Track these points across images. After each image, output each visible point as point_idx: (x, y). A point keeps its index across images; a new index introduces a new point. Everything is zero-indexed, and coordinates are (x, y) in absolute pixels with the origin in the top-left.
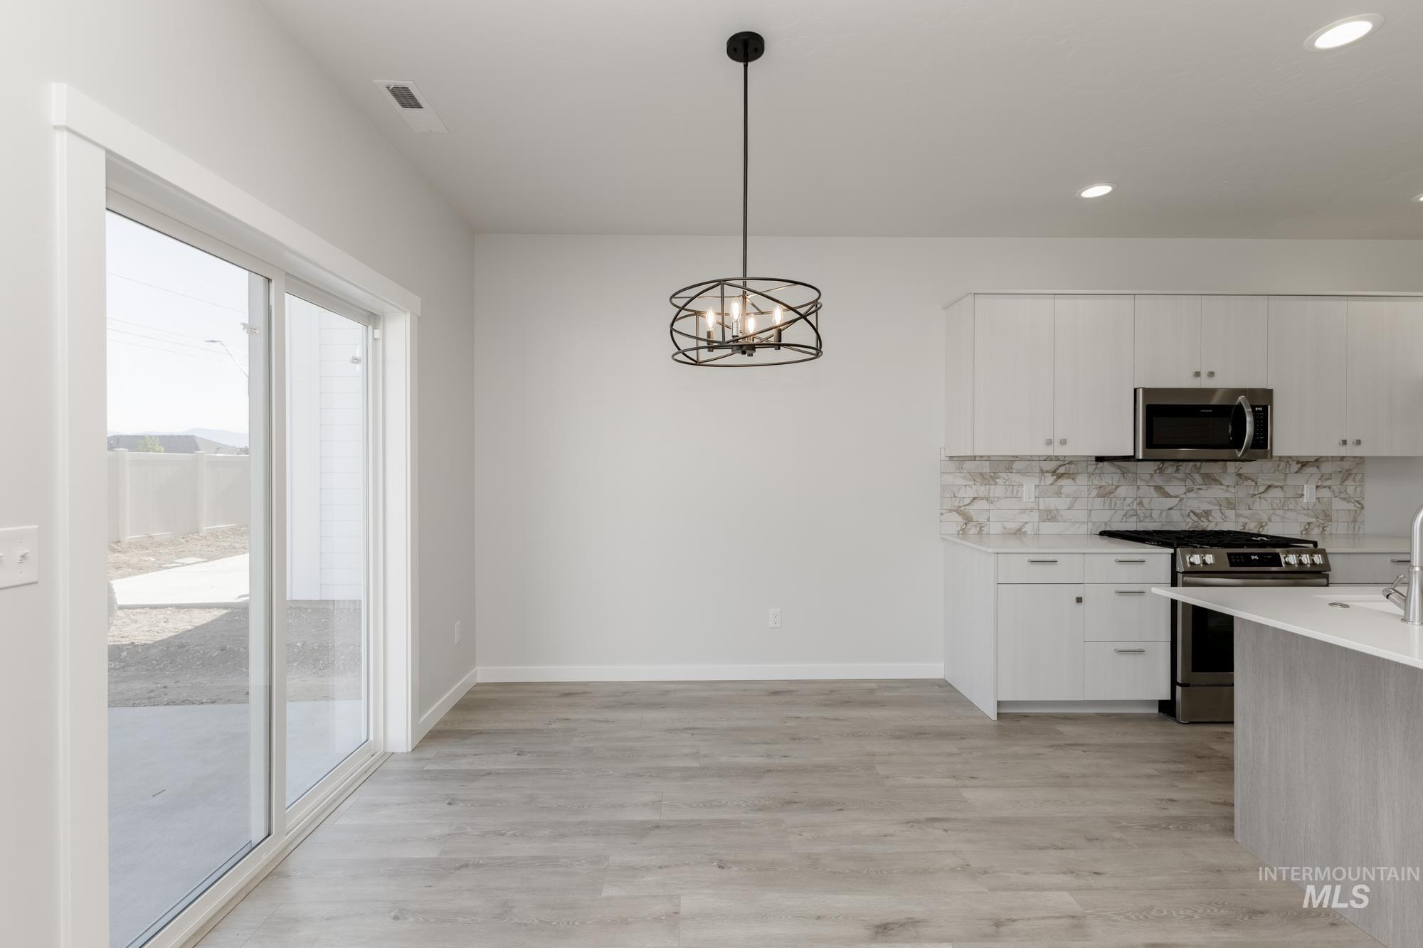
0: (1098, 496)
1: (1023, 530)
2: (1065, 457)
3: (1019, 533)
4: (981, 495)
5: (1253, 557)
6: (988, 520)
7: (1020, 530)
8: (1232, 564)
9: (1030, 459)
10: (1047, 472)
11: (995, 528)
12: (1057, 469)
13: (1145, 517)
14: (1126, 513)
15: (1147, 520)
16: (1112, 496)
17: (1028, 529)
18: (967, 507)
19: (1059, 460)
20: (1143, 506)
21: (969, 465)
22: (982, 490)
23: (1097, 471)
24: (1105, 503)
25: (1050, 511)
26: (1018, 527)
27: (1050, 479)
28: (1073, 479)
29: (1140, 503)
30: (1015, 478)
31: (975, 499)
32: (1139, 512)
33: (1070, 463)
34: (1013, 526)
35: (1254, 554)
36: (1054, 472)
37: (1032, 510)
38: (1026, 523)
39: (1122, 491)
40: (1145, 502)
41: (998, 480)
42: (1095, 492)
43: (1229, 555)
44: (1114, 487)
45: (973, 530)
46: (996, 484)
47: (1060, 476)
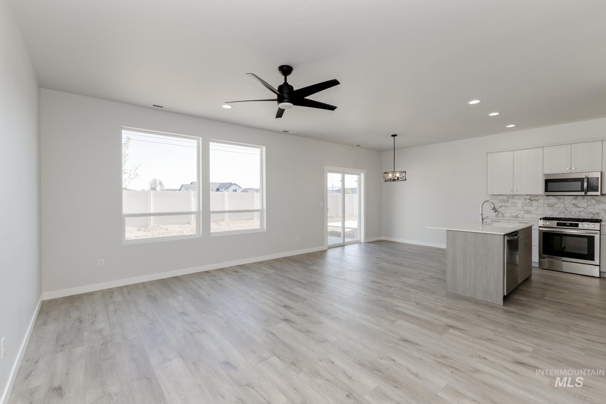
0: (548, 207)
1: (518, 216)
2: (534, 194)
3: (516, 217)
4: (503, 205)
5: (567, 224)
6: (506, 212)
7: (517, 216)
8: (557, 225)
9: (521, 195)
10: (527, 199)
11: (508, 215)
12: (531, 198)
13: (568, 214)
14: (560, 212)
15: (569, 215)
16: (553, 207)
17: (520, 215)
18: (498, 209)
19: (532, 196)
20: (567, 210)
21: (499, 197)
22: (503, 204)
23: (547, 199)
24: (550, 209)
25: (528, 211)
26: (516, 215)
27: (528, 201)
28: (537, 201)
29: (566, 209)
30: (515, 201)
31: (501, 206)
32: (565, 212)
33: (536, 196)
34: (515, 215)
35: (568, 223)
36: (530, 199)
37: (521, 210)
38: (519, 214)
39: (558, 205)
40: (568, 209)
41: (509, 201)
42: (546, 205)
43: (557, 223)
44: (554, 204)
45: (500, 215)
46: (508, 202)
47: (532, 201)
